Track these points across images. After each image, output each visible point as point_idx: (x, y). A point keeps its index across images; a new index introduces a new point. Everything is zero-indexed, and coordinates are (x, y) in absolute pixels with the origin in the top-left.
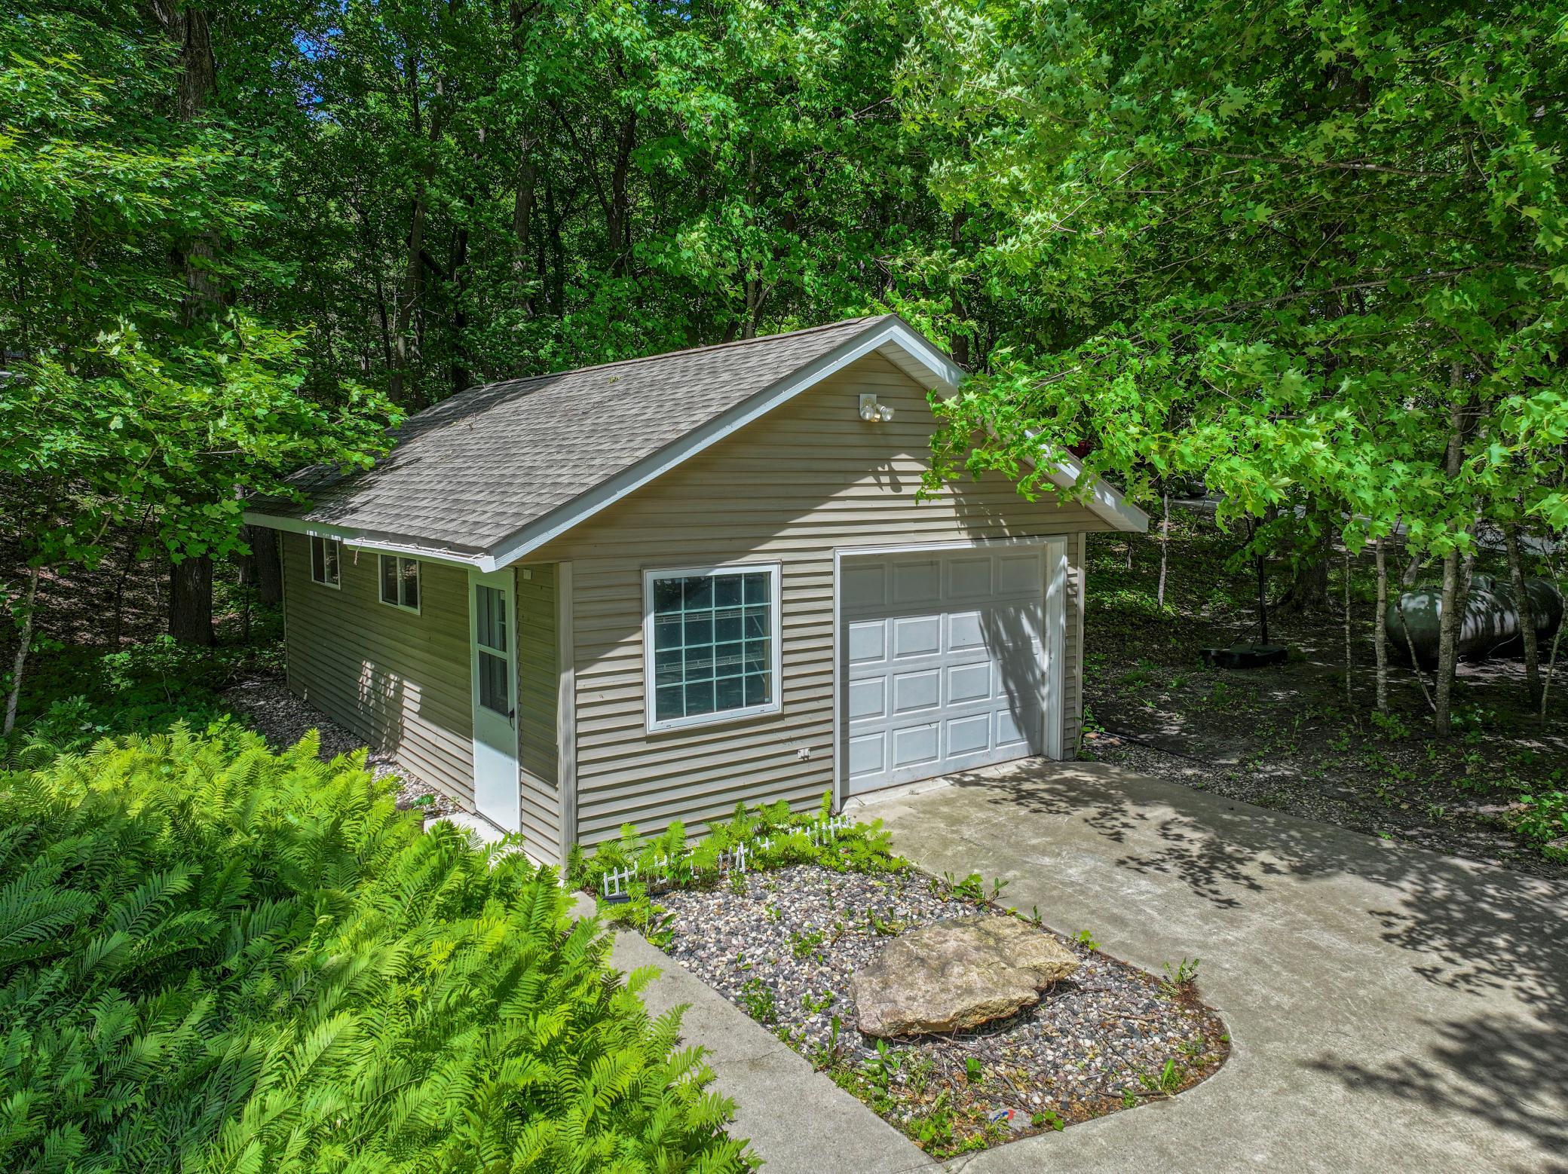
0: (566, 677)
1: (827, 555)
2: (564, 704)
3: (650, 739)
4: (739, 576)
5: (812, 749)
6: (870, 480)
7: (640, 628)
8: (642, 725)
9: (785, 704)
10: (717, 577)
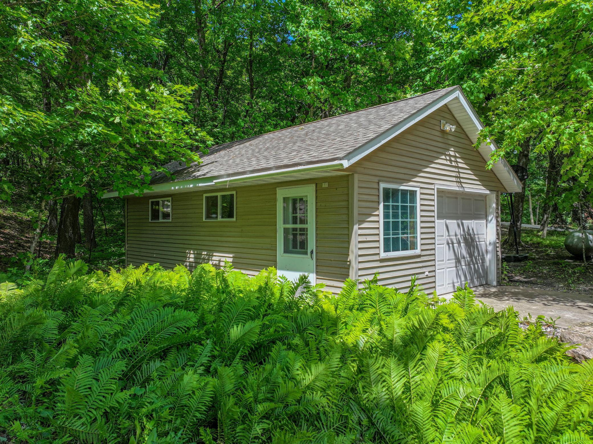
0: (356, 227)
1: (432, 187)
2: (354, 239)
3: (382, 261)
4: (407, 190)
5: (429, 272)
6: (443, 157)
7: (378, 209)
8: (379, 254)
9: (422, 250)
10: (402, 190)
